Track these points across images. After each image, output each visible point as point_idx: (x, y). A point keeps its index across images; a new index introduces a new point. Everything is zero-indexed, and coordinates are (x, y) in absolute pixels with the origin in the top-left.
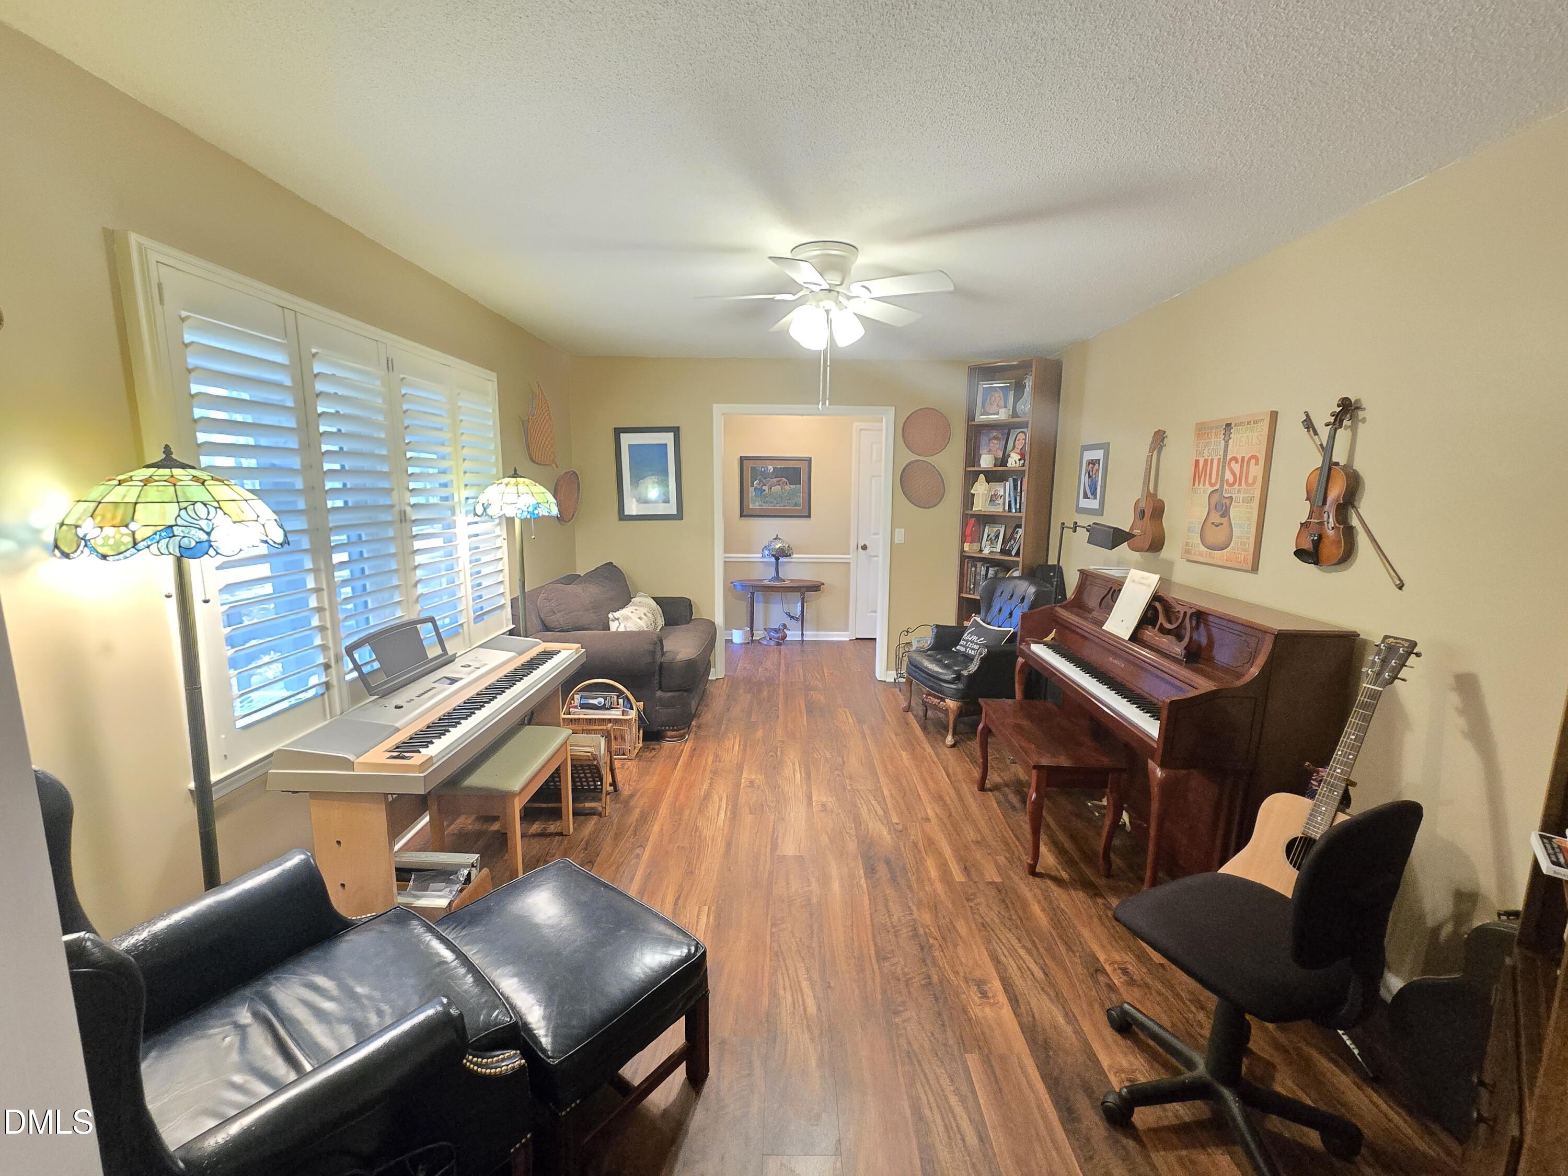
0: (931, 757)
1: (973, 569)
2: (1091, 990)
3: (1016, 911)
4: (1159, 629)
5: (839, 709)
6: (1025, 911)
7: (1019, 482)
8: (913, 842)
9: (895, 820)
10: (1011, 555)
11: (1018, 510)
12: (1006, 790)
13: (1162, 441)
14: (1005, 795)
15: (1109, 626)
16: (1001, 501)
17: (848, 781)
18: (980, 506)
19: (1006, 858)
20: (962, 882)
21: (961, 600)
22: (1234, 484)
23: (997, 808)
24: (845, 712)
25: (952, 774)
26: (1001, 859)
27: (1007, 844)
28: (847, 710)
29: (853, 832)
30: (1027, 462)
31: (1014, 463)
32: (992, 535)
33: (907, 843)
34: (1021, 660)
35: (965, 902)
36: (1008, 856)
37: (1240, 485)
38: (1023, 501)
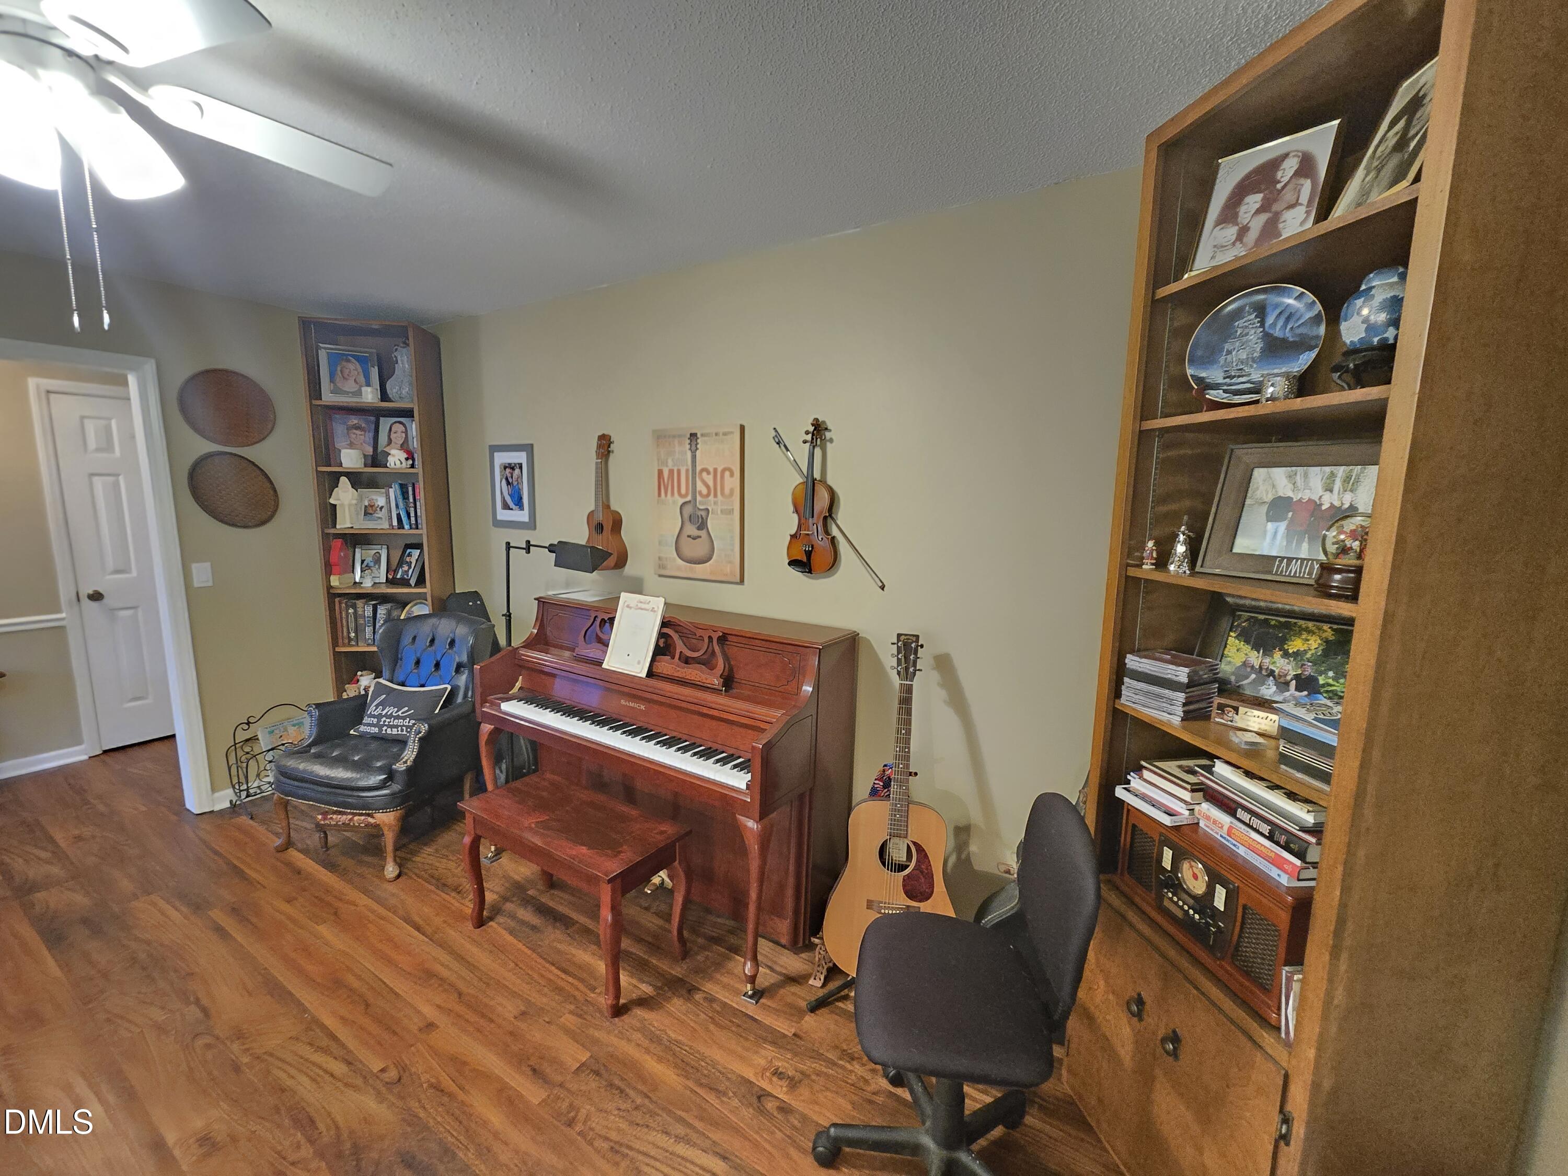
0: (373, 911)
1: (351, 611)
2: (773, 1133)
3: (634, 1089)
4: (680, 659)
5: (134, 904)
6: (643, 1080)
7: (410, 489)
8: (431, 1086)
9: (376, 1065)
10: (409, 586)
11: (414, 526)
12: (509, 906)
13: (609, 446)
14: (513, 917)
15: (612, 662)
16: (383, 514)
17: (235, 1047)
18: (346, 522)
19: (571, 1012)
20: (543, 1101)
21: (336, 655)
22: (708, 495)
23: (515, 941)
24: (154, 904)
25: (421, 922)
26: (569, 1020)
27: (559, 990)
28: (154, 897)
29: (307, 1151)
30: (418, 463)
31: (398, 463)
32: (369, 560)
33: (423, 1096)
34: (486, 728)
35: (567, 1130)
36: (572, 1007)
37: (715, 496)
38: (419, 514)
